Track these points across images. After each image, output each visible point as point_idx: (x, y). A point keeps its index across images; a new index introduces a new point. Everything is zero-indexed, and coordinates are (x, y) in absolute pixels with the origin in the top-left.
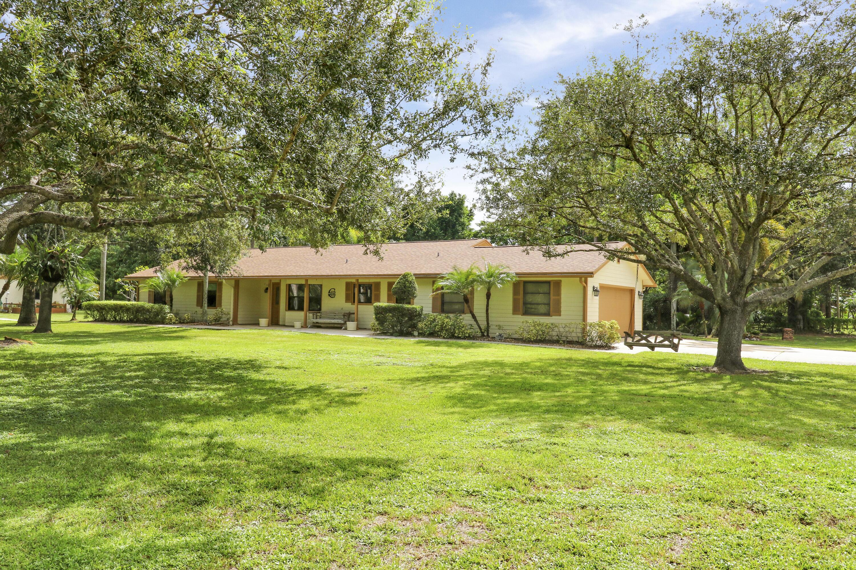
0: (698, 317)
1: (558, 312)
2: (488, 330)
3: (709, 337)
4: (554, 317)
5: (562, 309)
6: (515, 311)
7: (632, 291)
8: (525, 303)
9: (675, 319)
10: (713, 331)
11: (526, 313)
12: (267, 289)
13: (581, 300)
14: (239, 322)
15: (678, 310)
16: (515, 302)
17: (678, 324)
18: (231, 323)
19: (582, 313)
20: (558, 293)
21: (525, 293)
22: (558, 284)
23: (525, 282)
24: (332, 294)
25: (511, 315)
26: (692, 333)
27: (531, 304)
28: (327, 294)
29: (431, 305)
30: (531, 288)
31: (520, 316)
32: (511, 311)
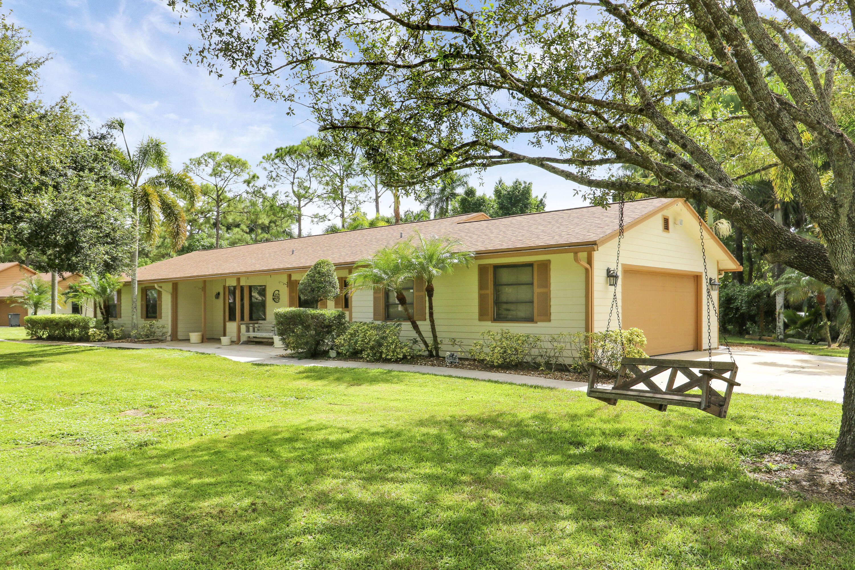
0: (816, 317)
1: (546, 316)
2: (437, 349)
3: (835, 346)
4: (539, 324)
5: (553, 310)
6: (483, 316)
7: (697, 278)
8: (497, 303)
9: (781, 319)
10: (841, 337)
11: (499, 318)
12: (219, 294)
13: (583, 293)
14: (180, 337)
15: (787, 306)
16: (482, 299)
17: (786, 326)
18: (169, 338)
19: (583, 317)
20: (546, 283)
21: (497, 285)
22: (545, 266)
23: (496, 267)
24: (276, 298)
25: (477, 322)
26: (809, 338)
27: (506, 303)
28: (271, 297)
29: (372, 310)
30: (505, 276)
31: (489, 323)
32: (476, 316)
